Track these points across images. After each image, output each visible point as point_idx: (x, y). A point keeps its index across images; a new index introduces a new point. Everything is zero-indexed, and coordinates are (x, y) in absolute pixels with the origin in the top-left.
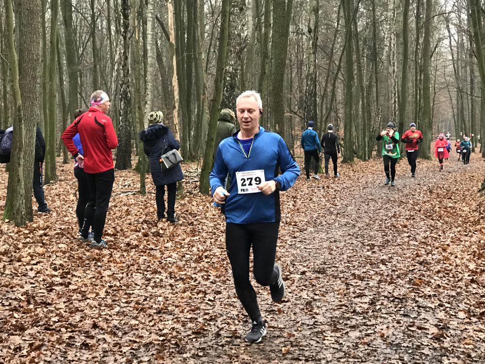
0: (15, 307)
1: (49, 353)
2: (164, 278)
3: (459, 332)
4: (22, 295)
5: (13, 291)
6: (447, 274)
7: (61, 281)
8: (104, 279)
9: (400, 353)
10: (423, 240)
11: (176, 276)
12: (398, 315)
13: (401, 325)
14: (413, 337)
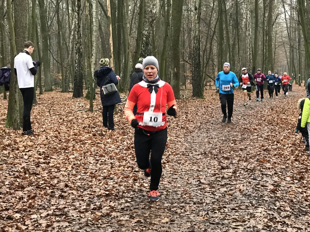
0: (17, 176)
1: (40, 201)
2: (106, 159)
3: (287, 188)
4: (21, 169)
5: (15, 167)
6: (280, 156)
7: (44, 161)
8: (70, 160)
9: (250, 200)
10: (267, 137)
11: (114, 158)
12: (250, 179)
13: (251, 184)
14: (259, 191)
